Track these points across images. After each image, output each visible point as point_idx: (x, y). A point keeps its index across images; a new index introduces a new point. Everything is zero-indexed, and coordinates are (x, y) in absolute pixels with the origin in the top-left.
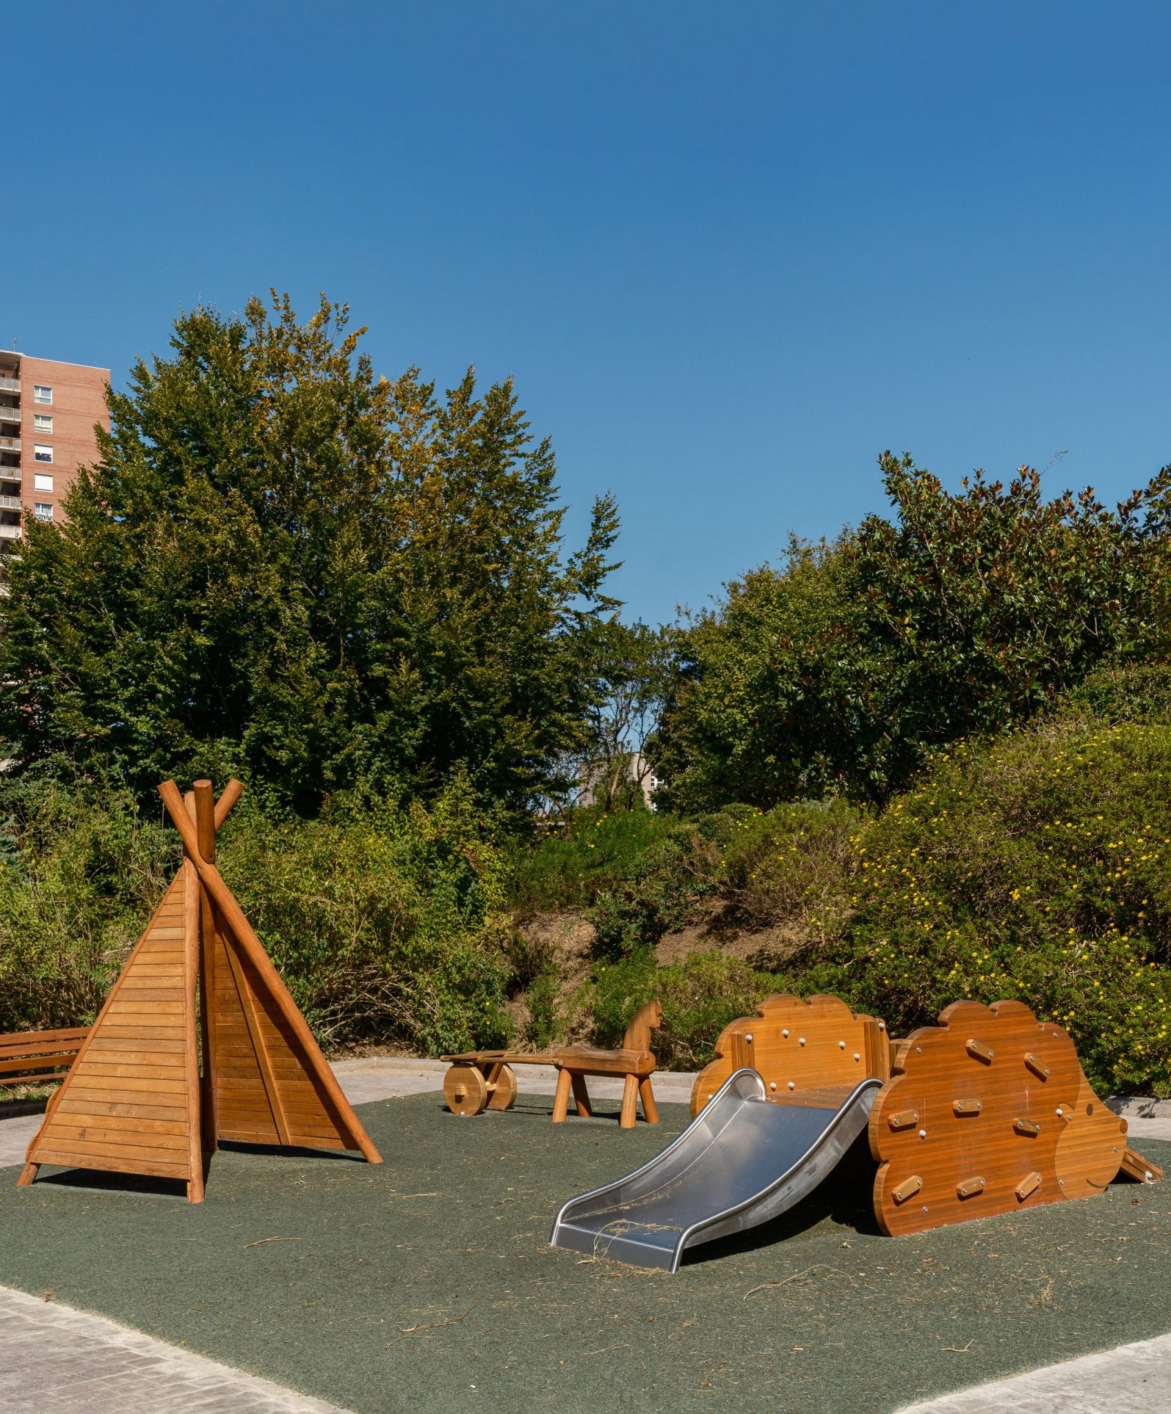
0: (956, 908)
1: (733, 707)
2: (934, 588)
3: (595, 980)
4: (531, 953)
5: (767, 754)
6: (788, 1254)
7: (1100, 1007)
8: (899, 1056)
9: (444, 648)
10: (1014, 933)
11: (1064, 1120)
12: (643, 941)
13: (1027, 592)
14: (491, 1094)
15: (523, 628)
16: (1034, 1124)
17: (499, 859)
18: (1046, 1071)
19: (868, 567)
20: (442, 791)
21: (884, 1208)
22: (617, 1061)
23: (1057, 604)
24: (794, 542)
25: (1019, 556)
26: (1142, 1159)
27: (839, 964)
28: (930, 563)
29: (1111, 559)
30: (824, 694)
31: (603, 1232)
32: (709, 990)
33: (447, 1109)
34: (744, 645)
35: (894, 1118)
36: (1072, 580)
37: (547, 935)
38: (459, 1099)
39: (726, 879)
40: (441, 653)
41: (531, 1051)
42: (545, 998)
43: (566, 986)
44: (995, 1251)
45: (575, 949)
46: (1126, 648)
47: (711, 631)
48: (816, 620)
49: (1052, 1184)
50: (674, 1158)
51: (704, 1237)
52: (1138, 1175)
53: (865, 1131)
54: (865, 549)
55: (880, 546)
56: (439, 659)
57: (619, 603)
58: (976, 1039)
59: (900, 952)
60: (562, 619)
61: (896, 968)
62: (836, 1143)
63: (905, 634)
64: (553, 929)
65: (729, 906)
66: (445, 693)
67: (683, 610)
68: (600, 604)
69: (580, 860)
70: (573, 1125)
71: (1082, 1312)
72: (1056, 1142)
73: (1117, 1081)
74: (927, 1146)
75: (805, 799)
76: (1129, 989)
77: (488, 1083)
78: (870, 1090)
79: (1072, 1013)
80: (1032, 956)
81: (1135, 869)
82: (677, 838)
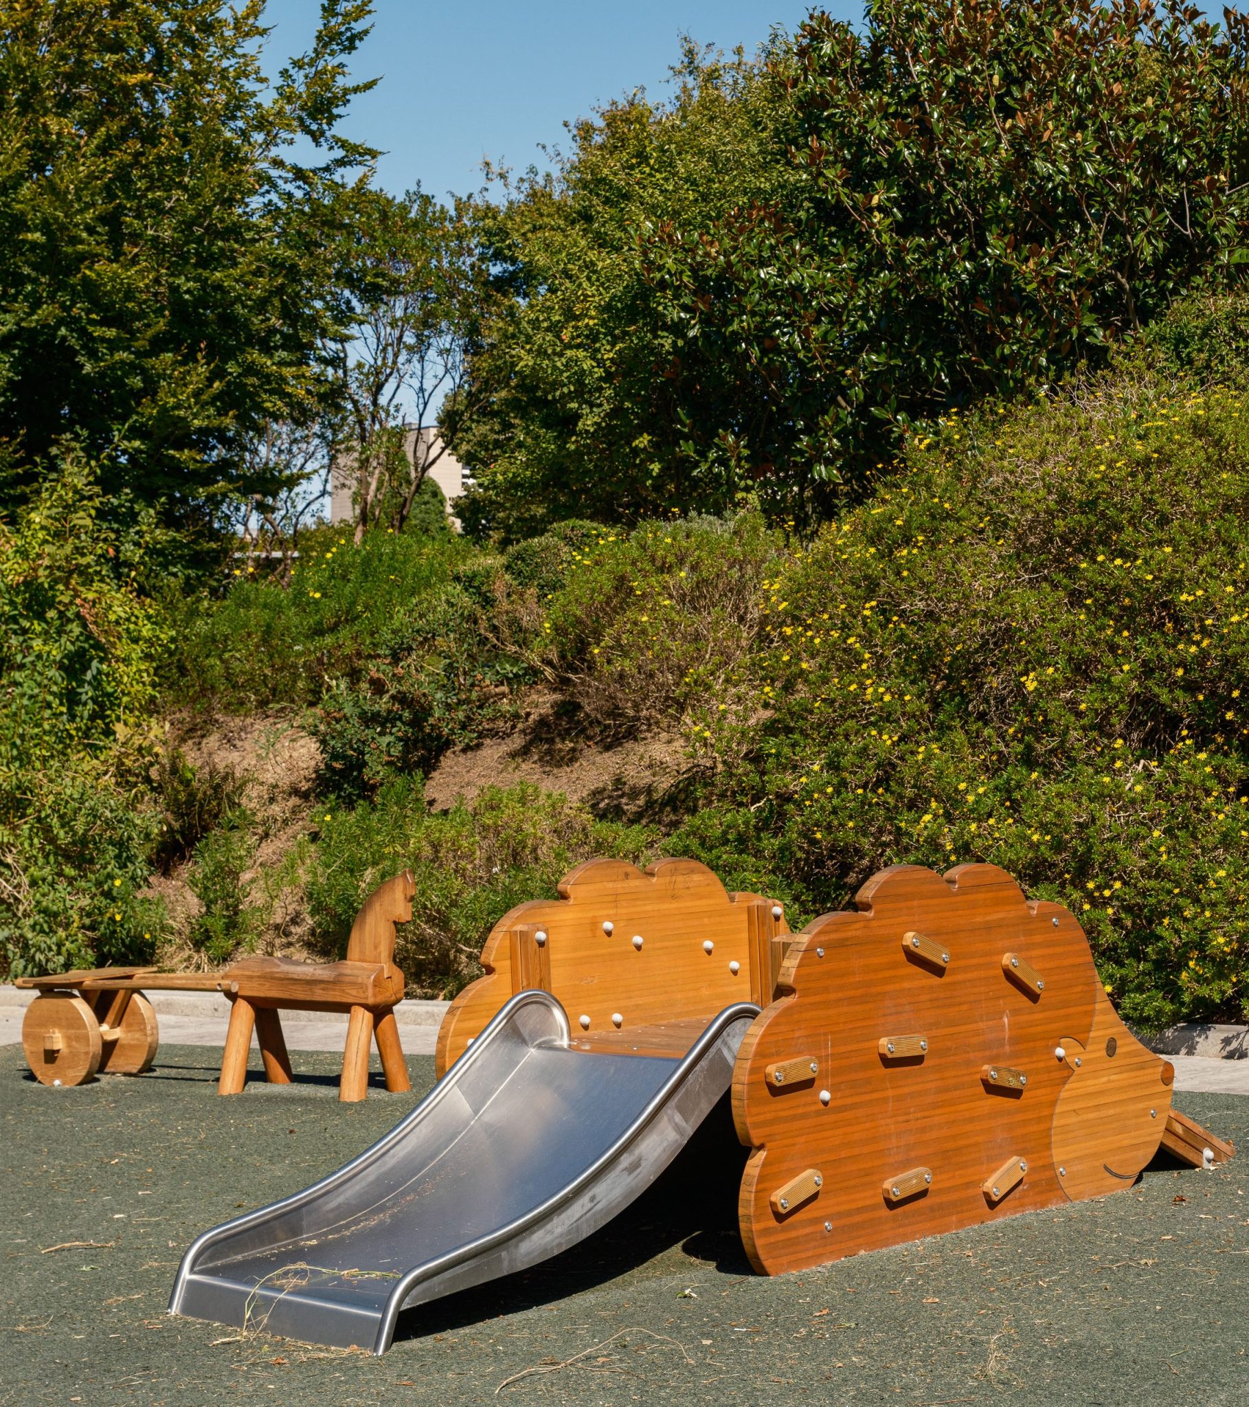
0: (936, 706)
1: (578, 346)
2: (922, 146)
3: (315, 837)
4: (201, 788)
5: (640, 431)
6: (588, 1314)
7: (1160, 873)
8: (786, 963)
9: (45, 227)
10: (1029, 748)
11: (1068, 1067)
12: (403, 767)
13: (1074, 156)
14: (109, 1047)
15: (194, 195)
16: (1017, 1075)
17: (149, 617)
18: (1037, 984)
19: (812, 105)
20: (38, 492)
21: (756, 1227)
22: (335, 982)
23: (1122, 180)
24: (690, 53)
25: (1061, 93)
26: (1199, 1129)
27: (741, 804)
28: (915, 100)
29: (1213, 103)
30: (735, 326)
31: (264, 1287)
32: (515, 855)
33: (31, 1077)
34: (598, 235)
35: (775, 1071)
36: (1146, 136)
37: (235, 756)
38: (51, 1056)
39: (554, 656)
40: (37, 236)
41: (198, 967)
42: (226, 873)
43: (267, 850)
44: (937, 1292)
45: (285, 783)
46: (1236, 258)
47: (545, 210)
48: (723, 195)
49: (1048, 1174)
50: (401, 1152)
51: (440, 1288)
52: (1190, 1155)
53: (727, 1097)
54: (805, 70)
55: (830, 68)
56: (34, 245)
57: (374, 154)
58: (918, 931)
59: (843, 783)
60: (269, 180)
61: (834, 812)
62: (678, 1118)
63: (872, 225)
64: (247, 745)
65: (564, 703)
66: (45, 310)
67: (495, 169)
68: (339, 153)
69: (296, 620)
70: (256, 1098)
71: (1055, 1388)
72: (1053, 1103)
73: (1186, 998)
74: (832, 1118)
75: (693, 514)
76: (1210, 841)
77: (105, 1027)
78: (738, 1024)
79: (1118, 885)
80: (1055, 788)
81: (1222, 637)
82: (469, 582)
